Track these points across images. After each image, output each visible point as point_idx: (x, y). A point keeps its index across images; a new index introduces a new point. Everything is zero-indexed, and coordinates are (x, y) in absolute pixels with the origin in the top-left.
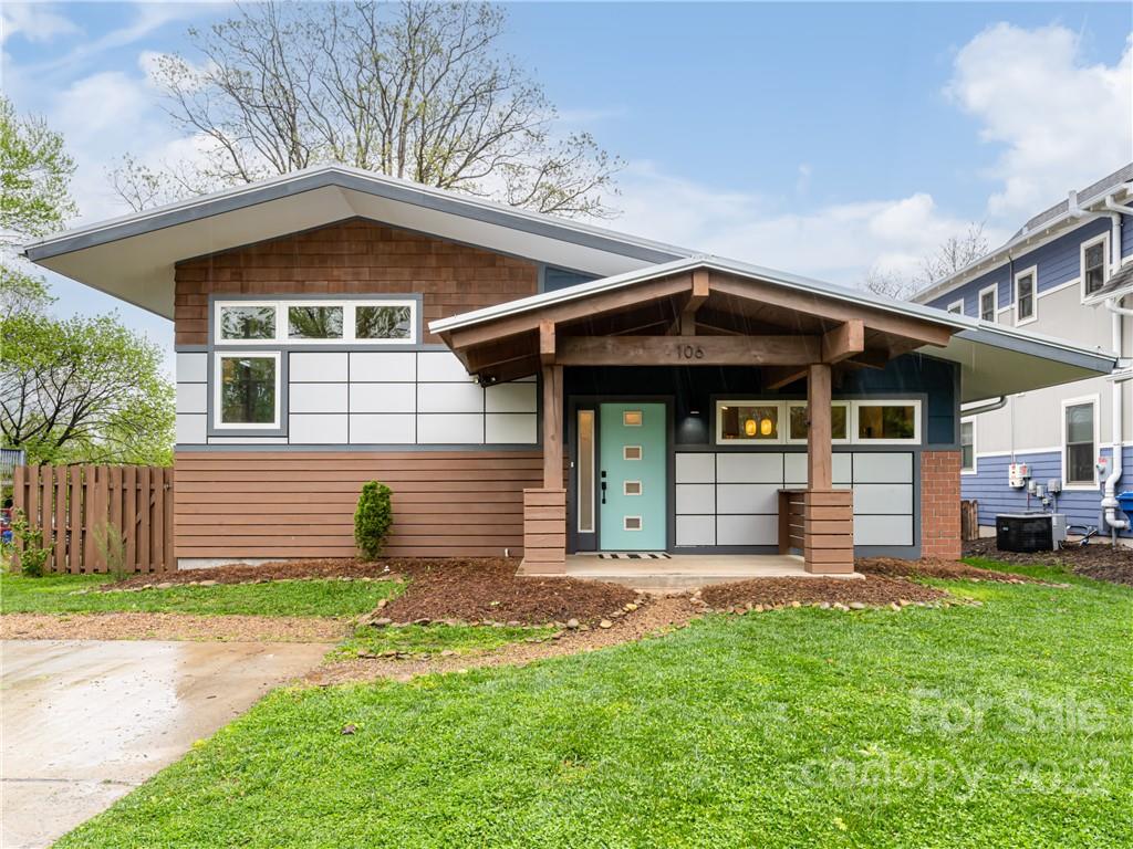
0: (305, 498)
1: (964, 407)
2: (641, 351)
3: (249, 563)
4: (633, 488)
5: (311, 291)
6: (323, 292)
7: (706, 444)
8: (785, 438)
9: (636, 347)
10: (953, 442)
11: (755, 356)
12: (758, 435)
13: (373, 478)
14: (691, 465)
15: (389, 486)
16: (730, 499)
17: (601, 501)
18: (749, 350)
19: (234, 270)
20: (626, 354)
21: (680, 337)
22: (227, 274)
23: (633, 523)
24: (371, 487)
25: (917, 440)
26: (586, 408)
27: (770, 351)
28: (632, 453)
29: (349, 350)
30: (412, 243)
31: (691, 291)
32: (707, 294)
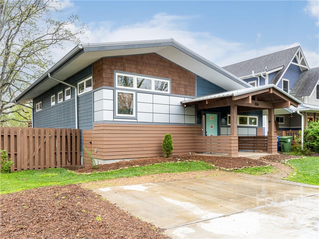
0: (142, 139)
3: (126, 160)
5: (143, 74)
6: (146, 74)
7: (226, 125)
14: (223, 130)
18: (264, 105)
19: (121, 63)
22: (119, 64)
25: (257, 125)
28: (211, 127)
29: (153, 93)
30: (168, 64)
32: (272, 93)
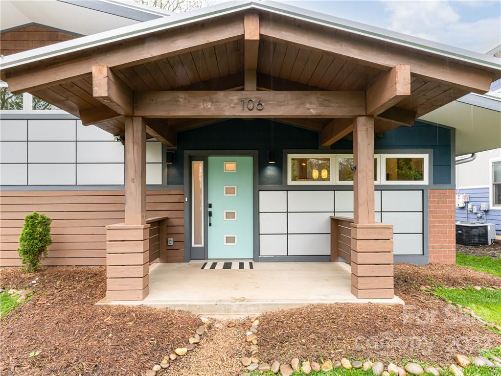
1: (457, 158)
2: (209, 105)
4: (230, 215)
7: (280, 185)
8: (335, 180)
9: (204, 101)
10: (450, 183)
11: (309, 109)
12: (320, 178)
13: (33, 210)
14: (270, 199)
15: (48, 216)
16: (297, 223)
17: (208, 224)
18: (303, 103)
20: (196, 106)
21: (243, 92)
23: (230, 240)
24: (32, 218)
25: (426, 181)
26: (197, 159)
27: (321, 105)
28: (230, 191)
29: (27, 118)
31: (243, 35)
32: (257, 38)
